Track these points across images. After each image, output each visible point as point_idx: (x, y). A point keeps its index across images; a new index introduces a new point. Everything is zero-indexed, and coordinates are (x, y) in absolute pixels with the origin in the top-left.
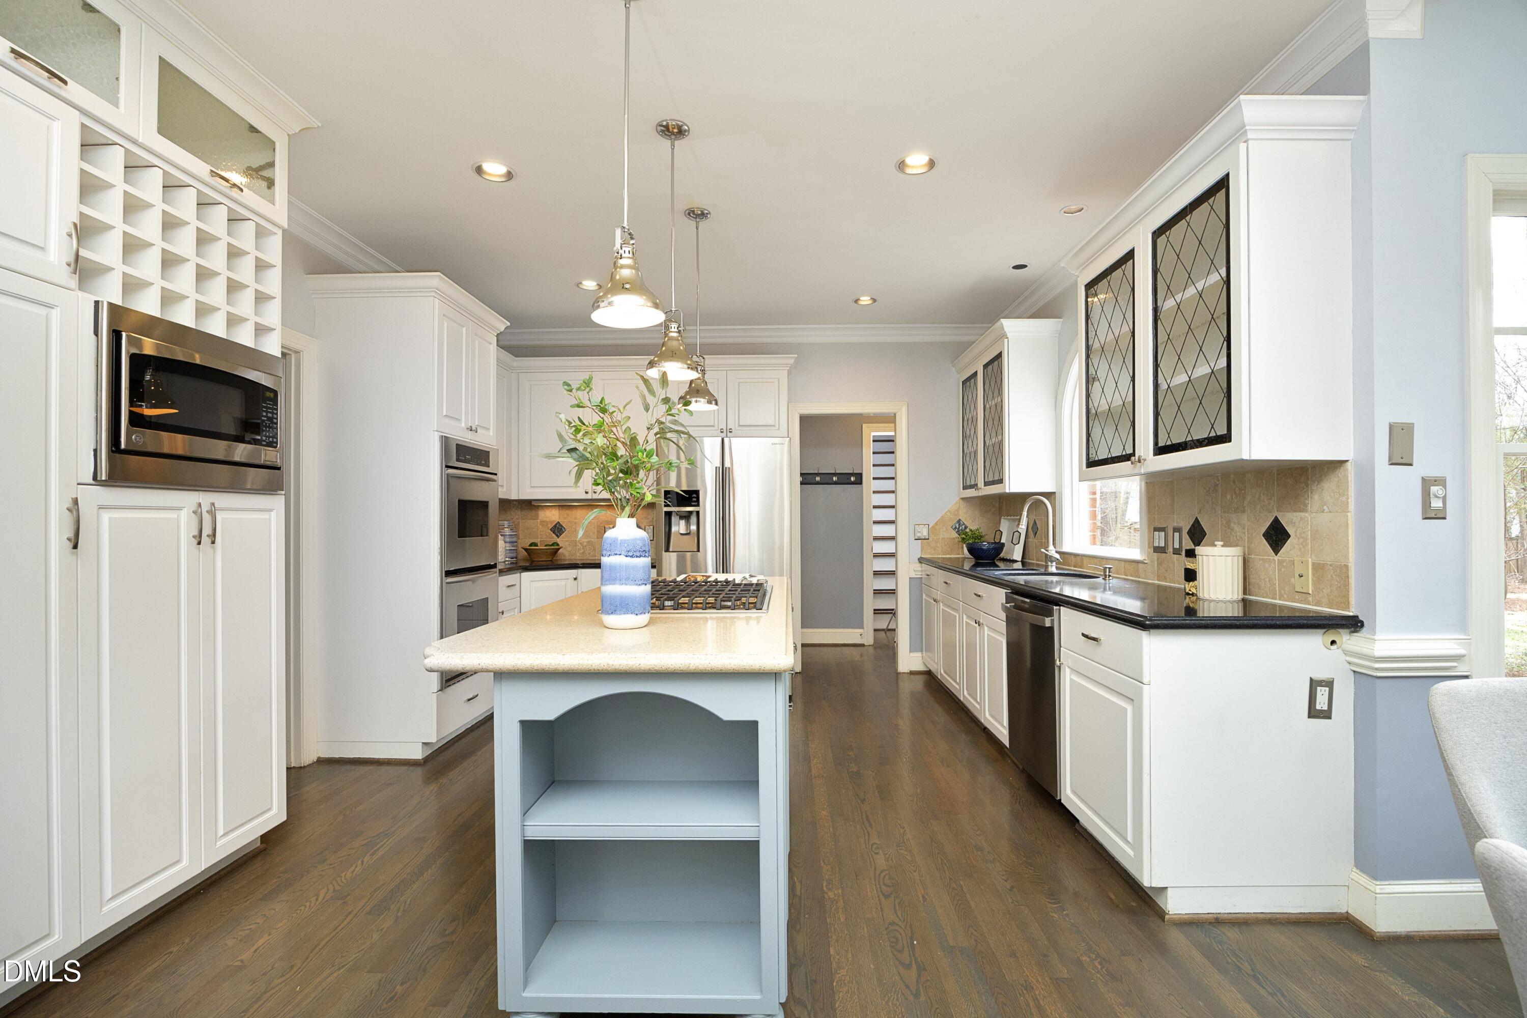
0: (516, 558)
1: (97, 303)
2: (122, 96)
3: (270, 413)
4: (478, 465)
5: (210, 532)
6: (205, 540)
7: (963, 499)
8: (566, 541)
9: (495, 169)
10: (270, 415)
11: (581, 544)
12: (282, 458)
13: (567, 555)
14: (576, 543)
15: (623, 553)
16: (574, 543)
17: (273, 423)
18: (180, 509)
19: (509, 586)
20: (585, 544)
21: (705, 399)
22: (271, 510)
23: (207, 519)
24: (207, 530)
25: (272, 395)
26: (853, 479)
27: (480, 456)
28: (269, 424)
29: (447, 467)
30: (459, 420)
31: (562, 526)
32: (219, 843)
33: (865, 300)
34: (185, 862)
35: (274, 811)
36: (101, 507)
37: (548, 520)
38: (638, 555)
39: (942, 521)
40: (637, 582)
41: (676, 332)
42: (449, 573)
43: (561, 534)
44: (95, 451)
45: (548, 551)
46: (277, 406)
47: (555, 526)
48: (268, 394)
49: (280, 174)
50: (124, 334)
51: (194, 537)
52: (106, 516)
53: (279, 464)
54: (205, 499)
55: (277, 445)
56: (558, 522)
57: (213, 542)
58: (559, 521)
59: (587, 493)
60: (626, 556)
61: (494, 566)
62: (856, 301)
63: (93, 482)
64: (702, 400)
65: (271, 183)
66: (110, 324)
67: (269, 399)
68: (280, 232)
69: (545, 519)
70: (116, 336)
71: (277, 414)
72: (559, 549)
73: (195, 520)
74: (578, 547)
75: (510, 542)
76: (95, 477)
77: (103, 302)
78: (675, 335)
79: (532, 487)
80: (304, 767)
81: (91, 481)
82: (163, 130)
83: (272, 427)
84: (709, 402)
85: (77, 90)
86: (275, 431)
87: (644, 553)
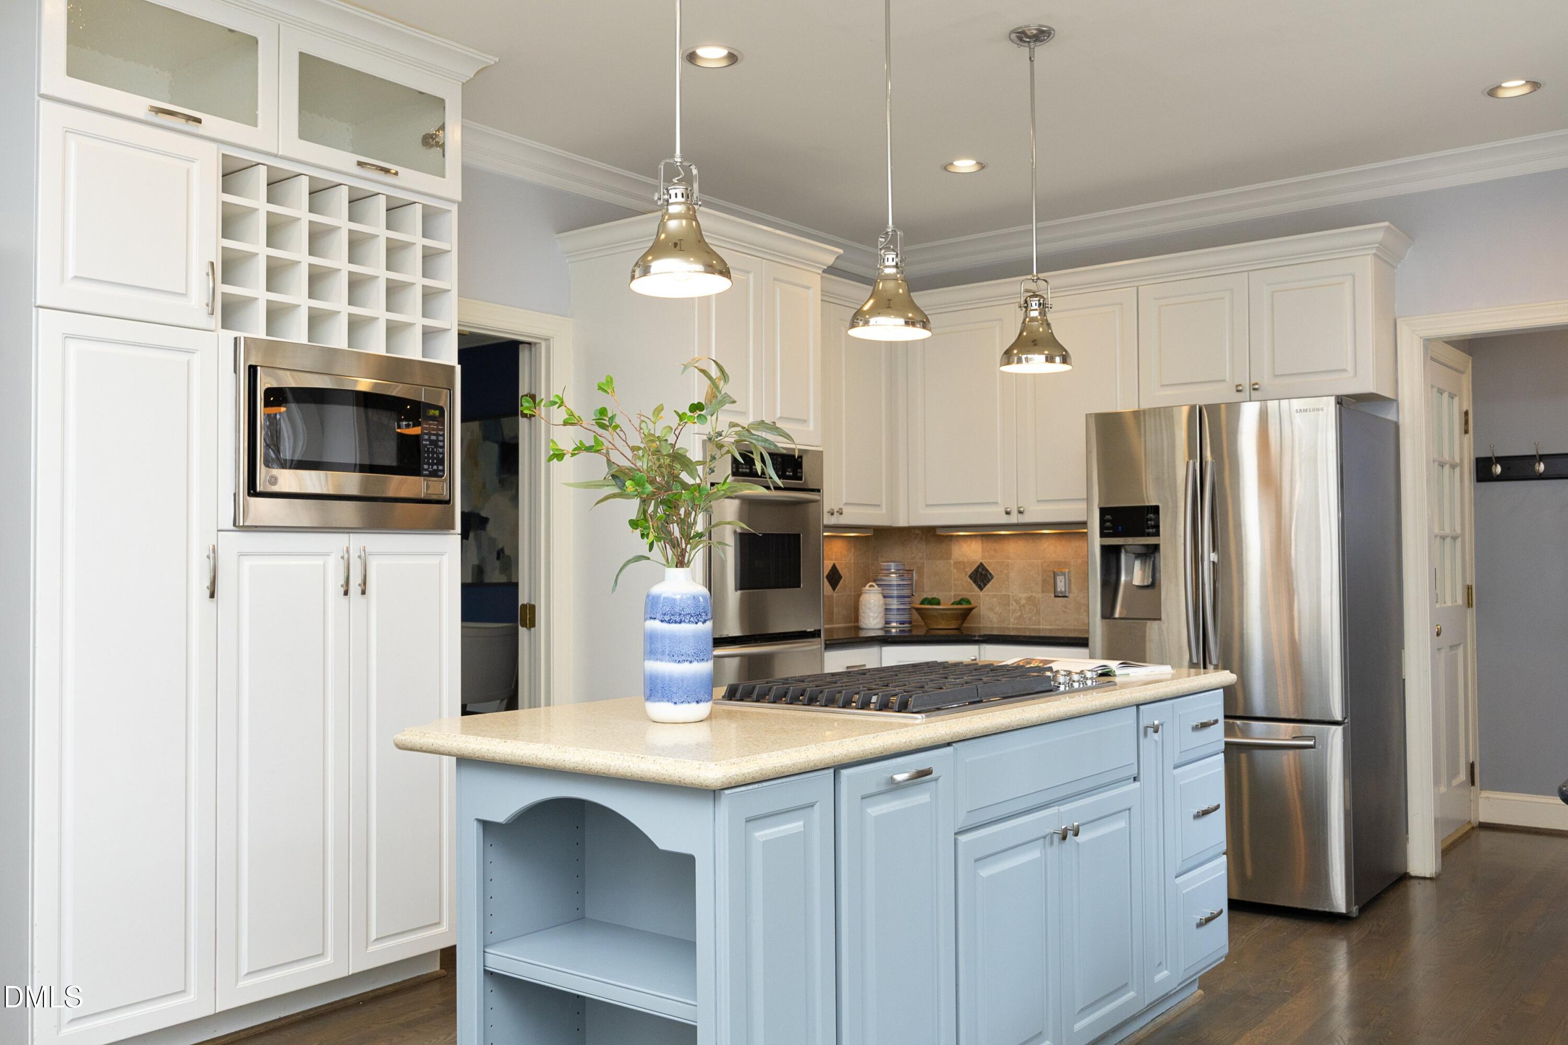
0: (910, 623)
1: (236, 339)
2: (259, 111)
3: (434, 435)
5: (360, 580)
6: (355, 589)
8: (993, 596)
9: (711, 52)
10: (433, 438)
11: (1017, 602)
13: (995, 620)
14: (1009, 600)
15: (658, 616)
16: (1005, 601)
17: (437, 446)
18: (327, 554)
20: (1023, 602)
21: (1044, 354)
22: (442, 554)
23: (356, 564)
24: (357, 579)
25: (437, 413)
27: (786, 465)
28: (433, 449)
31: (987, 570)
32: (372, 949)
35: (445, 928)
36: (241, 554)
37: (965, 560)
38: (678, 619)
40: (675, 657)
41: (893, 267)
43: (985, 585)
44: (235, 495)
45: (949, 612)
46: (444, 426)
47: (977, 570)
48: (432, 412)
49: (451, 137)
50: (259, 370)
52: (247, 563)
53: (446, 497)
54: (354, 541)
55: (444, 473)
56: (981, 564)
57: (365, 592)
58: (983, 561)
59: (1008, 513)
60: (662, 621)
61: (816, 634)
63: (234, 528)
65: (444, 150)
66: (247, 360)
67: (433, 418)
68: (454, 208)
69: (961, 559)
70: (252, 370)
71: (443, 435)
72: (971, 610)
73: (342, 565)
74: (1011, 608)
75: (899, 597)
76: (234, 525)
77: (240, 338)
78: (893, 271)
79: (927, 506)
81: (232, 527)
82: (305, 133)
83: (436, 453)
84: (1050, 359)
85: (212, 124)
86: (441, 456)
87: (697, 617)
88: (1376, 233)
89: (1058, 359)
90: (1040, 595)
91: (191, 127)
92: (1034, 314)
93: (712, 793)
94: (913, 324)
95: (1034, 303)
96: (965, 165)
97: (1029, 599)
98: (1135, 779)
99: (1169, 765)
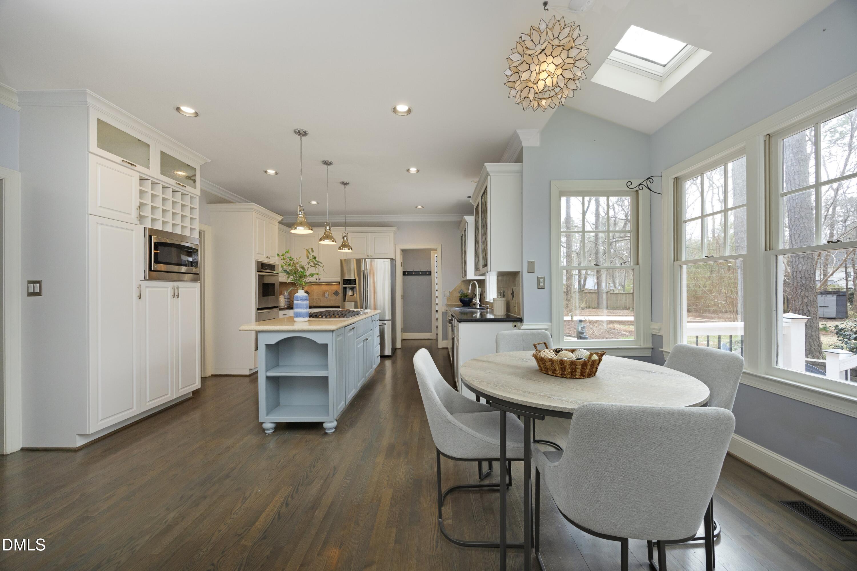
0: (290, 305)
1: (145, 228)
2: (150, 165)
4: (270, 270)
5: (177, 294)
6: (176, 297)
7: (463, 281)
9: (271, 172)
12: (199, 271)
18: (168, 287)
19: (284, 315)
20: (317, 299)
22: (195, 287)
23: (176, 290)
24: (176, 294)
25: (196, 251)
26: (428, 273)
27: (272, 267)
29: (258, 271)
30: (263, 254)
32: (179, 391)
33: (420, 207)
34: (169, 395)
36: (147, 287)
39: (455, 290)
42: (258, 309)
44: (145, 271)
49: (198, 178)
50: (153, 237)
51: (172, 296)
52: (148, 290)
53: (198, 272)
54: (175, 284)
57: (178, 298)
61: (278, 307)
62: (416, 207)
64: (346, 249)
65: (195, 181)
66: (149, 233)
68: (198, 197)
70: (150, 237)
73: (172, 290)
75: (287, 299)
76: (145, 278)
78: (328, 230)
80: (207, 377)
81: (143, 279)
82: (162, 173)
84: (349, 249)
85: (139, 168)
87: (306, 300)
88: (394, 228)
89: (350, 249)
90: (321, 298)
91: (132, 167)
92: (345, 240)
93: (332, 331)
94: (334, 242)
95: (345, 238)
96: (314, 202)
97: (319, 299)
98: (371, 330)
99: (375, 327)
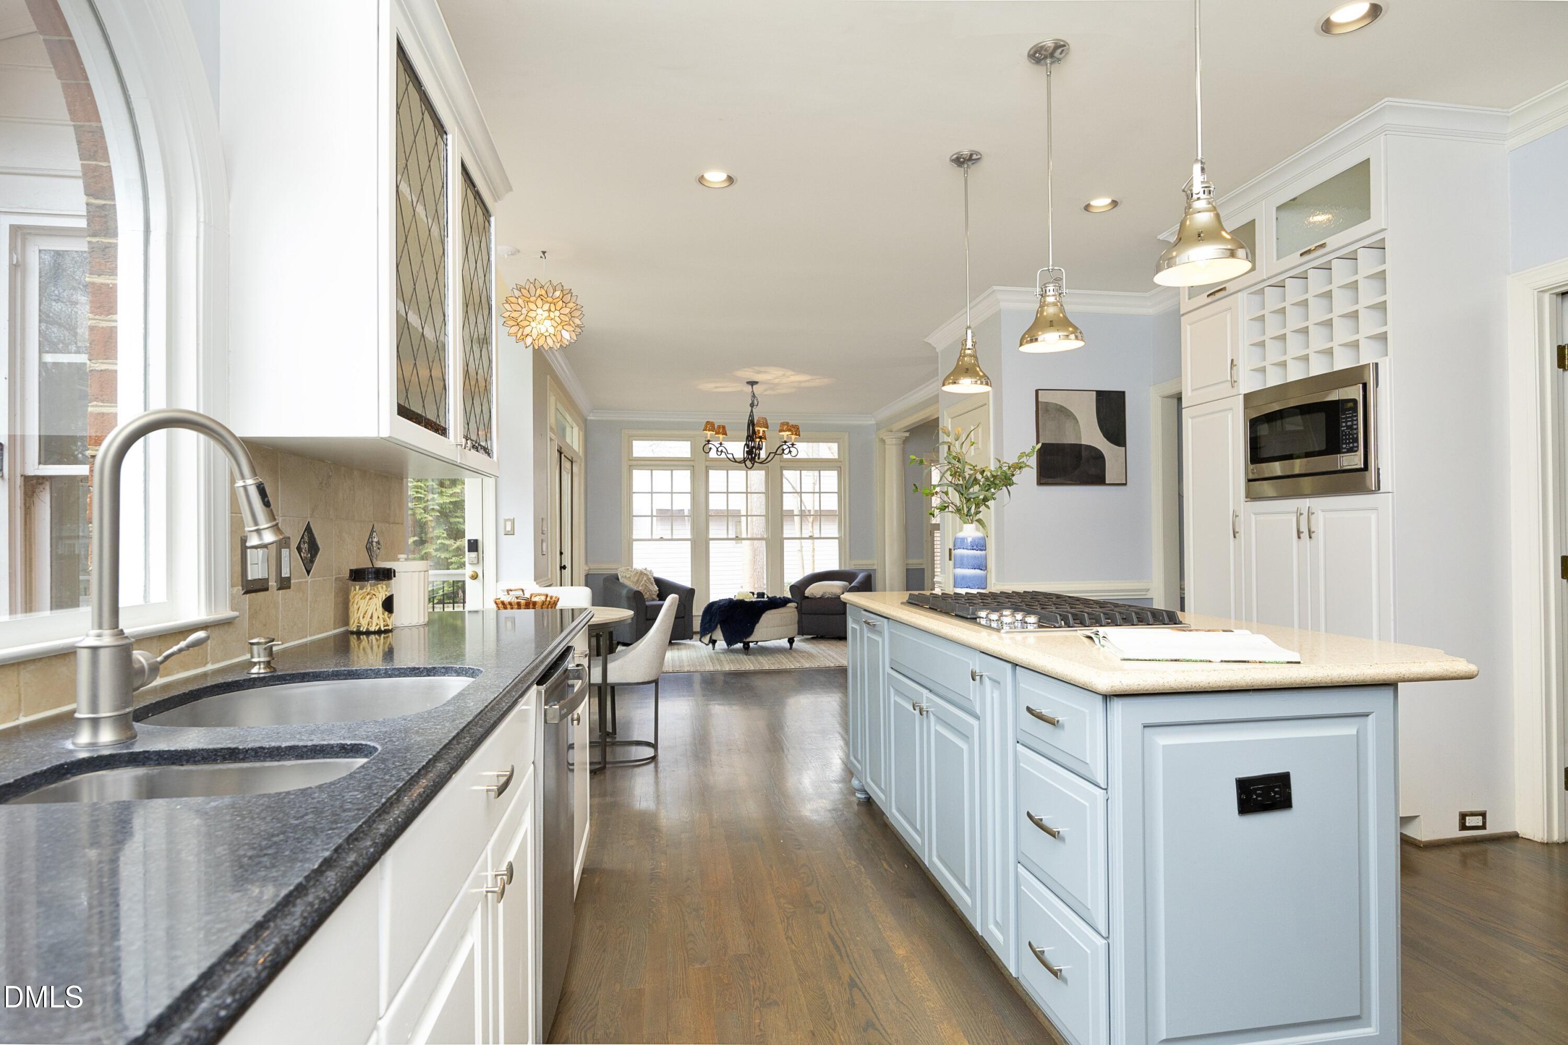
1: (1244, 396)
2: (1257, 259)
10: (1349, 423)
17: (1352, 429)
25: (1349, 405)
28: (1349, 432)
44: (1245, 481)
46: (1358, 413)
52: (1255, 519)
53: (1363, 466)
55: (1360, 448)
67: (1349, 409)
71: (1357, 420)
76: (1247, 498)
83: (1352, 434)
86: (1355, 436)
91: (1224, 292)
